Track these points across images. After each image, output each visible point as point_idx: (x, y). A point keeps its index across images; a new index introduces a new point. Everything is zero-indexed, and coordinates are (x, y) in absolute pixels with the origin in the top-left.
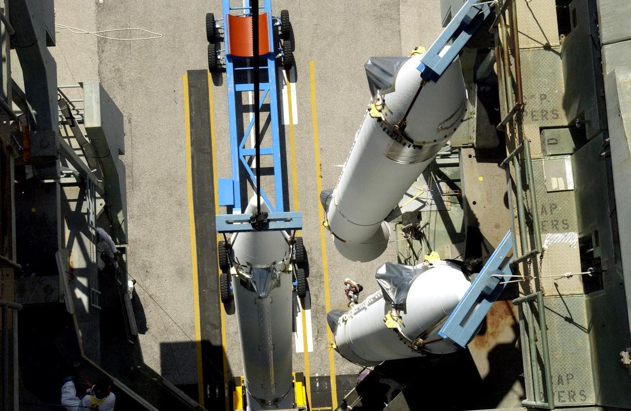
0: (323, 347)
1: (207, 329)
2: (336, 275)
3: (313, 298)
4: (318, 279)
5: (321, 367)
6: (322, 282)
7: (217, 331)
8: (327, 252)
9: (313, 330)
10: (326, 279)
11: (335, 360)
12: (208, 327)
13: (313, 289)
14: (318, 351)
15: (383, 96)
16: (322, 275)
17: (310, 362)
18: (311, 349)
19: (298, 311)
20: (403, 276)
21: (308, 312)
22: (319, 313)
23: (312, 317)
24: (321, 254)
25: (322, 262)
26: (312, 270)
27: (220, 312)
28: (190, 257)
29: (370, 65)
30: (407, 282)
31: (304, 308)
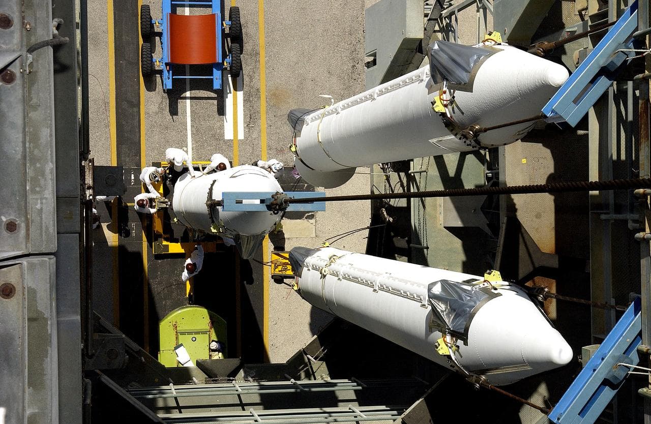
0: (255, 135)
1: (123, 107)
2: (274, 54)
3: (246, 79)
4: (253, 58)
5: (252, 157)
6: (257, 61)
7: (135, 110)
8: (265, 27)
9: (245, 116)
10: (263, 58)
11: (267, 150)
12: (125, 105)
13: (246, 70)
14: (250, 139)
15: (452, 91)
16: (258, 54)
17: (240, 151)
18: (241, 136)
19: (228, 92)
20: (463, 300)
21: (240, 94)
22: (252, 96)
23: (244, 101)
24: (258, 29)
25: (258, 39)
26: (247, 47)
27: (139, 89)
28: (106, 22)
29: (437, 50)
30: (468, 309)
31: (235, 89)
